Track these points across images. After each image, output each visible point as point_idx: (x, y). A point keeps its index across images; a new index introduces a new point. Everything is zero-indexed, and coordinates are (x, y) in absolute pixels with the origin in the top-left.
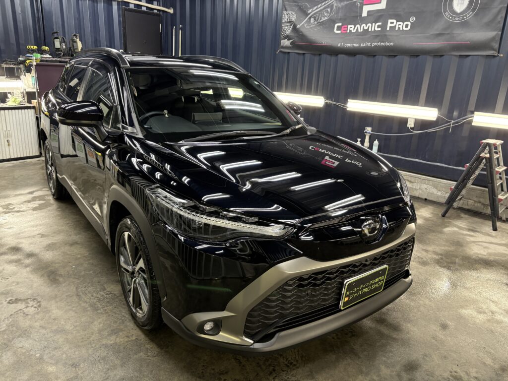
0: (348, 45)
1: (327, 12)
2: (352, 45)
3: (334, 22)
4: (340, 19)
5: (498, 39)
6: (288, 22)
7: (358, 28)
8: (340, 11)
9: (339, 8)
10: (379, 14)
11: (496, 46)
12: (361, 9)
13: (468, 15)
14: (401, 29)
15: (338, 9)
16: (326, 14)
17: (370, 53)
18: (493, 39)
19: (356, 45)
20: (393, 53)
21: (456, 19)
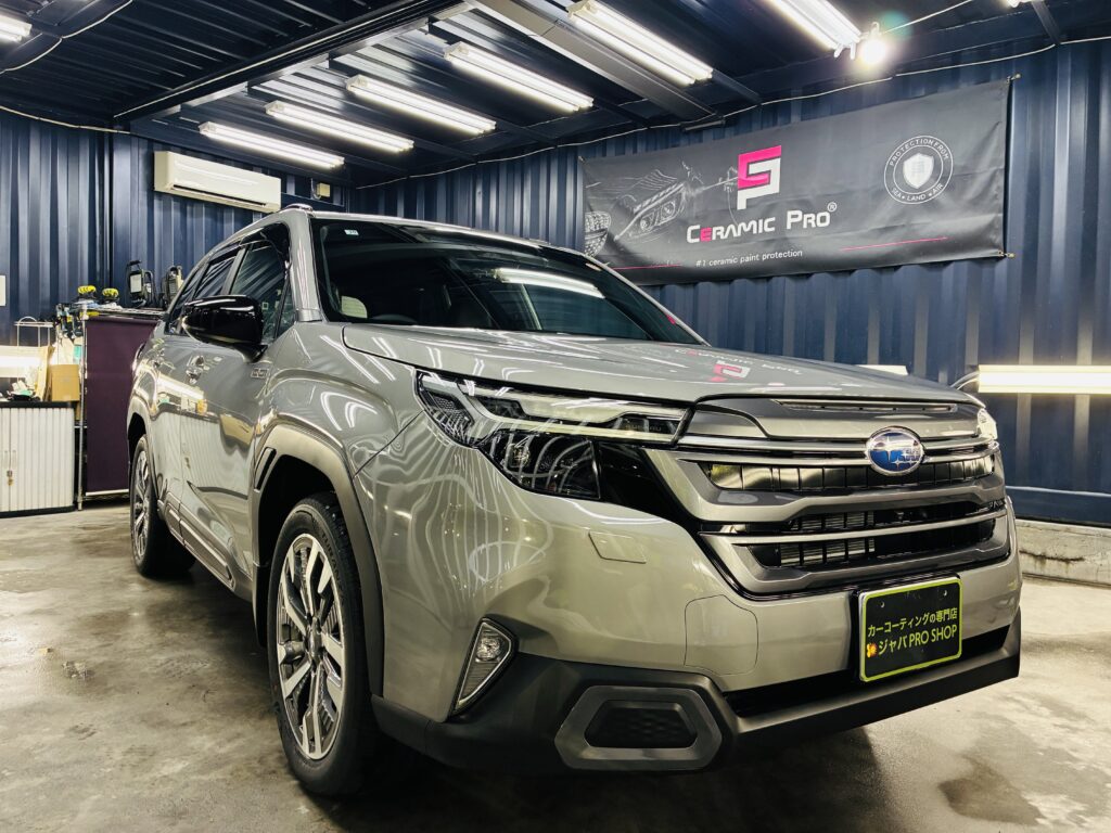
0: (716, 263)
1: (671, 207)
2: (723, 262)
3: (686, 224)
4: (697, 217)
5: (999, 225)
6: (596, 232)
7: (731, 231)
8: (695, 204)
9: (692, 198)
10: (768, 203)
11: (999, 239)
12: (735, 196)
13: (935, 191)
14: (813, 225)
15: (691, 201)
16: (668, 211)
17: (759, 275)
18: (990, 227)
19: (732, 261)
20: (803, 270)
21: (913, 198)
